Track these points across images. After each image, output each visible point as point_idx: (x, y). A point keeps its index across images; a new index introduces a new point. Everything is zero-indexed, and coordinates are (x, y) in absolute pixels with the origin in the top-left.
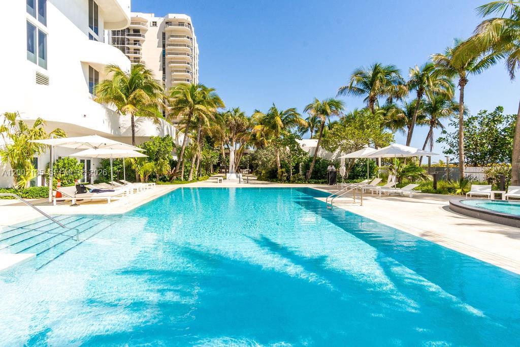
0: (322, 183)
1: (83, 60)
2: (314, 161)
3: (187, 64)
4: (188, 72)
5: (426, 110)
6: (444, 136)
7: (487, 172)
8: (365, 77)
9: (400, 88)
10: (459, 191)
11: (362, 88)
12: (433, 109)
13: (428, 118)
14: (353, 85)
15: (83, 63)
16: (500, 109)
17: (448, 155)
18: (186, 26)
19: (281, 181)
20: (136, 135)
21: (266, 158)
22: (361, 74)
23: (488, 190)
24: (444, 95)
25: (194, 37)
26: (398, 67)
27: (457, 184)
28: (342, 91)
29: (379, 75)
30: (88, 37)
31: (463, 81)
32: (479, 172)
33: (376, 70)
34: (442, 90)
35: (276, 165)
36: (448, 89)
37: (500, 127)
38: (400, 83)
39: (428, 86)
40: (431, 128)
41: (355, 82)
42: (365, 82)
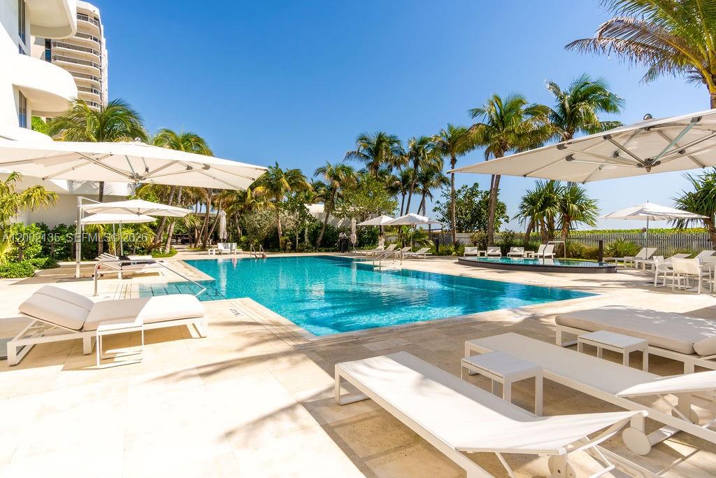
0: (333, 251)
1: (14, 83)
2: (324, 228)
3: (93, 80)
4: (95, 92)
5: (420, 179)
6: (438, 206)
7: (472, 237)
8: (369, 143)
9: (402, 159)
10: (454, 253)
11: (366, 154)
12: (425, 179)
13: (421, 187)
14: (360, 151)
15: (15, 87)
16: (476, 185)
17: (442, 223)
18: (91, 21)
19: (284, 250)
20: (105, 193)
21: (259, 224)
22: (365, 139)
23: (475, 251)
24: (435, 167)
25: (103, 40)
26: (400, 138)
27: (452, 248)
28: (349, 155)
29: (384, 144)
30: (17, 50)
31: (454, 161)
32: (463, 237)
33: (381, 139)
34: (433, 162)
35: (277, 233)
36: (439, 163)
37: (477, 200)
38: (401, 154)
39: (423, 158)
40: (423, 197)
41: (362, 148)
42: (370, 149)
